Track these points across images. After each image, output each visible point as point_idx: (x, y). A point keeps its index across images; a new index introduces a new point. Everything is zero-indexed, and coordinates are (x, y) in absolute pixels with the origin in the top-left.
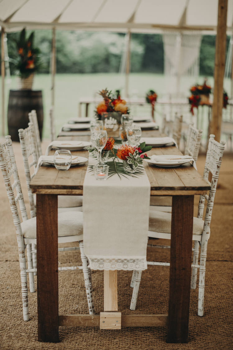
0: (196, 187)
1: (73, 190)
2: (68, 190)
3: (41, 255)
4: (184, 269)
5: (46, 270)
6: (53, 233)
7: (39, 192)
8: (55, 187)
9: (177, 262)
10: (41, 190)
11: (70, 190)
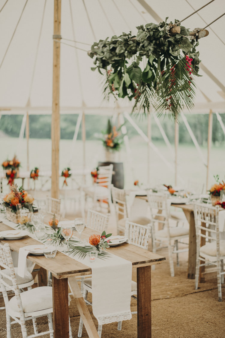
0: (158, 259)
1: (85, 272)
2: (82, 273)
3: (58, 323)
4: (147, 315)
5: (61, 333)
6: (65, 305)
7: (63, 277)
8: (73, 272)
9: (143, 311)
10: (64, 275)
11: (83, 273)
